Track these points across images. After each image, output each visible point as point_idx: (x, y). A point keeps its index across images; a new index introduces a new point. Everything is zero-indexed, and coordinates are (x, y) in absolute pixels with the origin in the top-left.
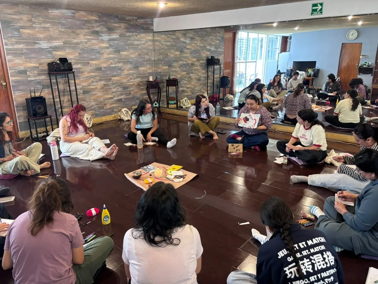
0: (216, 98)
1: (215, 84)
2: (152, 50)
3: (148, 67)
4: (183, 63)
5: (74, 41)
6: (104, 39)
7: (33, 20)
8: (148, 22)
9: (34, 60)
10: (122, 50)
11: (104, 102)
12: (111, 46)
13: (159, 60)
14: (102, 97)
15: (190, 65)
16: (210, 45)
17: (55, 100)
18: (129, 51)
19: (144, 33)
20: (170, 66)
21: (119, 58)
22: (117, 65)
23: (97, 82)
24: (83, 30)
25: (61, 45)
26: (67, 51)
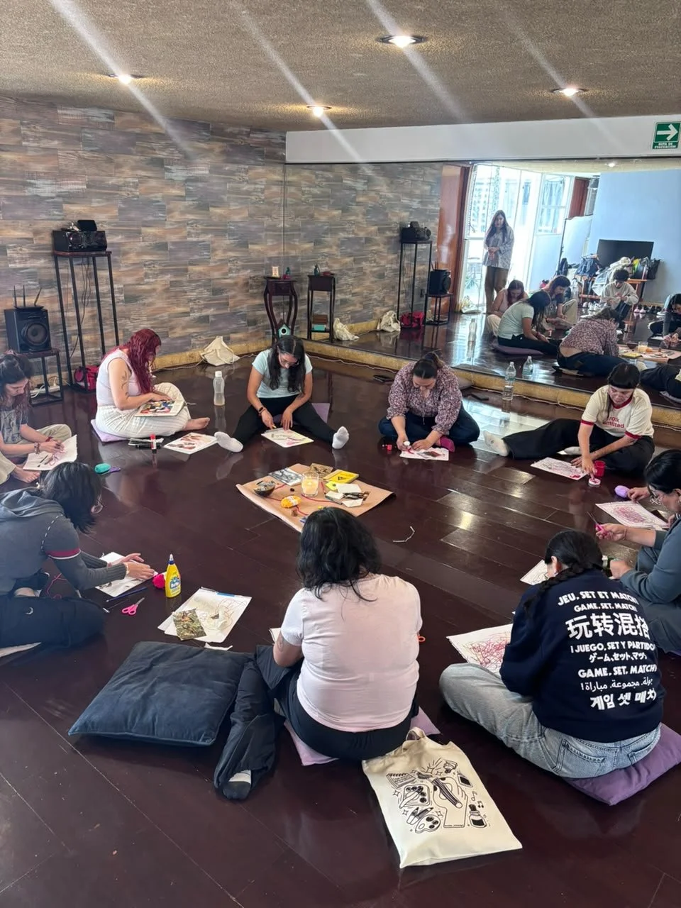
0: (419, 319)
1: (416, 288)
2: (279, 205)
3: (269, 244)
4: (346, 236)
5: (110, 182)
6: (175, 179)
7: (22, 132)
8: (273, 141)
9: (24, 222)
10: (213, 204)
11: (170, 321)
12: (189, 193)
13: (295, 228)
14: (166, 311)
15: (363, 241)
16: (411, 195)
17: (65, 314)
18: (230, 205)
19: (264, 165)
20: (318, 242)
21: (205, 222)
22: (201, 239)
23: (156, 276)
24: (131, 156)
25: (82, 189)
26: (95, 205)
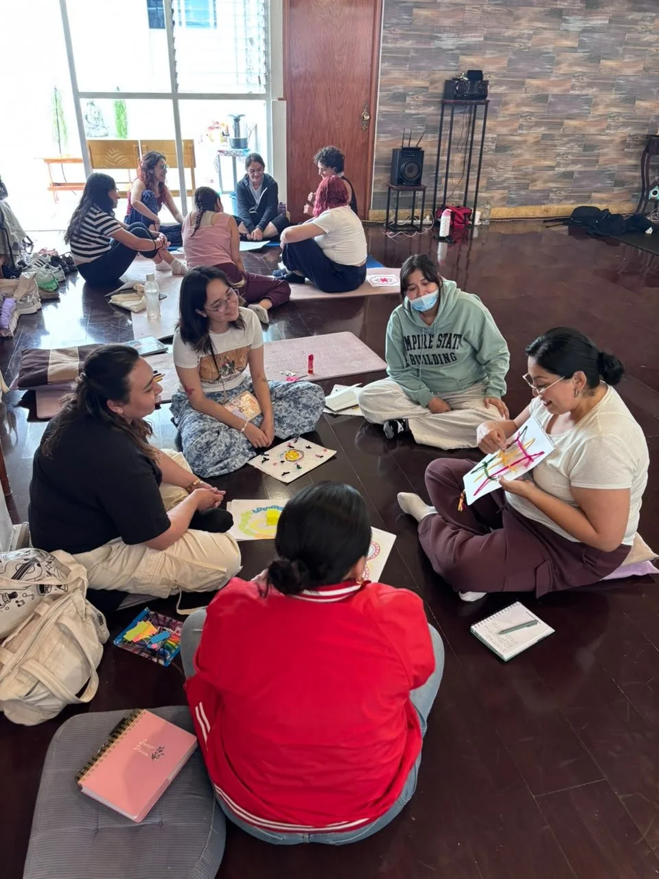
5: (506, 34)
6: (571, 29)
9: (424, 72)
10: (605, 56)
11: (533, 173)
14: (532, 163)
17: (440, 157)
18: (624, 58)
21: (592, 74)
22: (584, 92)
23: (530, 127)
24: (532, 8)
25: (480, 41)
26: (488, 56)
